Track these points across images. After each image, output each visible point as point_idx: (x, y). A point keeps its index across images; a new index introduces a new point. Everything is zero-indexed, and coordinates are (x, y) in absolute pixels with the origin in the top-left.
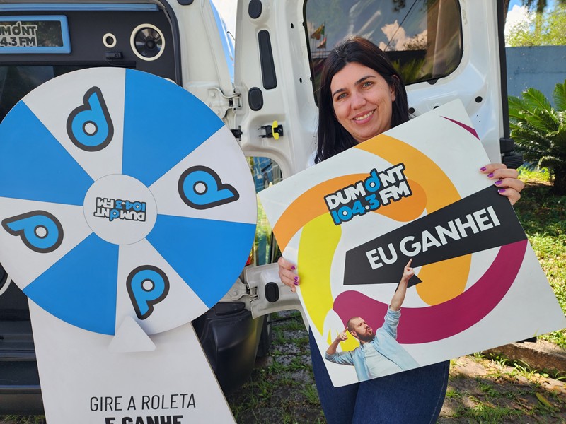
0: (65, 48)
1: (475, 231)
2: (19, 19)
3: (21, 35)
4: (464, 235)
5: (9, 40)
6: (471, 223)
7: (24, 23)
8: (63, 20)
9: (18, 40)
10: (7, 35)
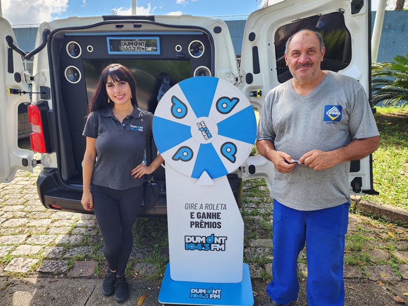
0: (158, 53)
2: (137, 39)
3: (138, 46)
5: (132, 48)
7: (139, 40)
8: (158, 39)
9: (136, 48)
10: (131, 46)
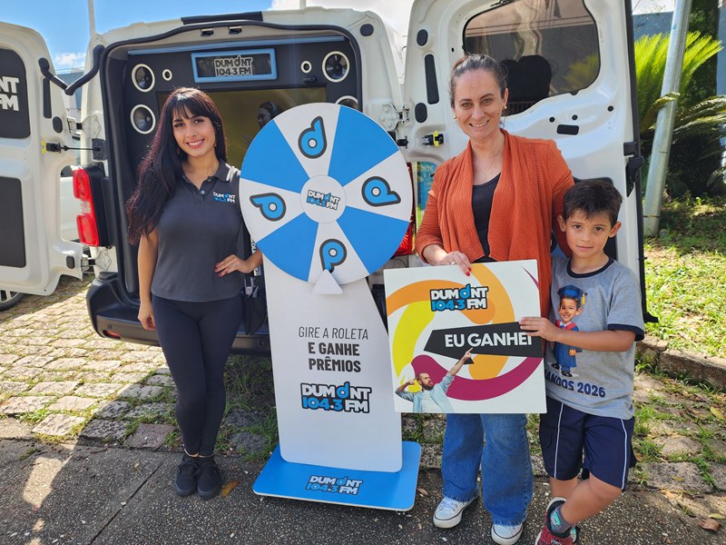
0: (273, 76)
1: (516, 343)
2: (239, 53)
3: (240, 66)
4: (509, 344)
5: (232, 71)
6: (515, 338)
7: (242, 56)
8: (271, 52)
9: (238, 70)
10: (230, 66)
